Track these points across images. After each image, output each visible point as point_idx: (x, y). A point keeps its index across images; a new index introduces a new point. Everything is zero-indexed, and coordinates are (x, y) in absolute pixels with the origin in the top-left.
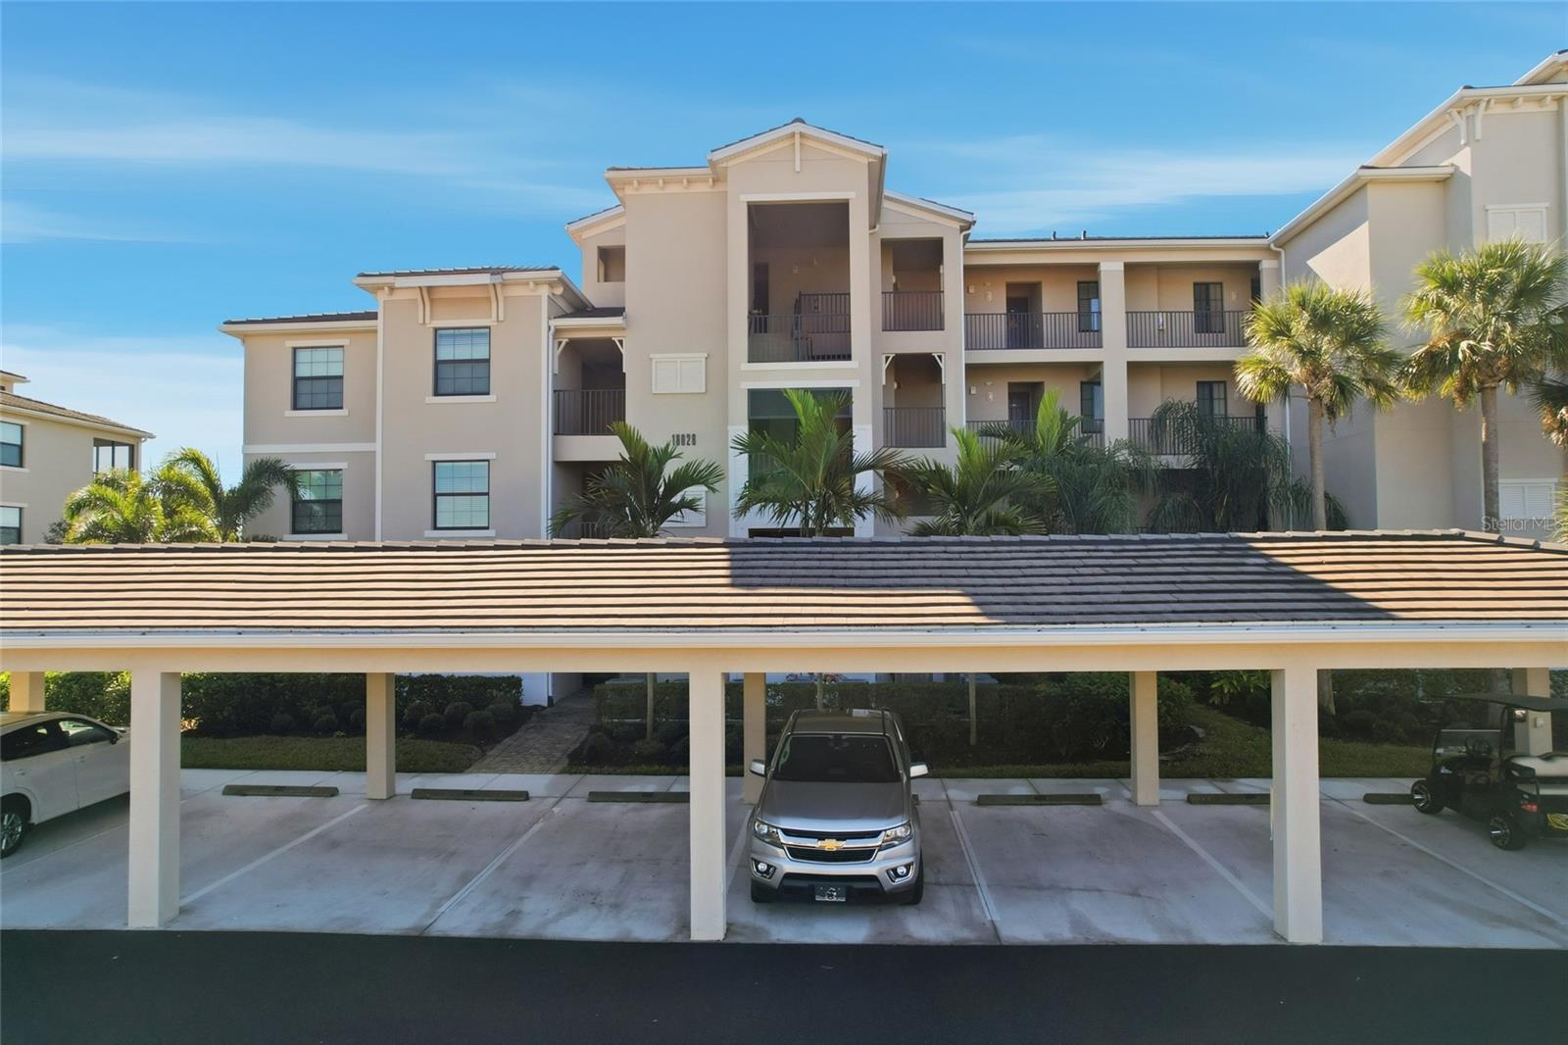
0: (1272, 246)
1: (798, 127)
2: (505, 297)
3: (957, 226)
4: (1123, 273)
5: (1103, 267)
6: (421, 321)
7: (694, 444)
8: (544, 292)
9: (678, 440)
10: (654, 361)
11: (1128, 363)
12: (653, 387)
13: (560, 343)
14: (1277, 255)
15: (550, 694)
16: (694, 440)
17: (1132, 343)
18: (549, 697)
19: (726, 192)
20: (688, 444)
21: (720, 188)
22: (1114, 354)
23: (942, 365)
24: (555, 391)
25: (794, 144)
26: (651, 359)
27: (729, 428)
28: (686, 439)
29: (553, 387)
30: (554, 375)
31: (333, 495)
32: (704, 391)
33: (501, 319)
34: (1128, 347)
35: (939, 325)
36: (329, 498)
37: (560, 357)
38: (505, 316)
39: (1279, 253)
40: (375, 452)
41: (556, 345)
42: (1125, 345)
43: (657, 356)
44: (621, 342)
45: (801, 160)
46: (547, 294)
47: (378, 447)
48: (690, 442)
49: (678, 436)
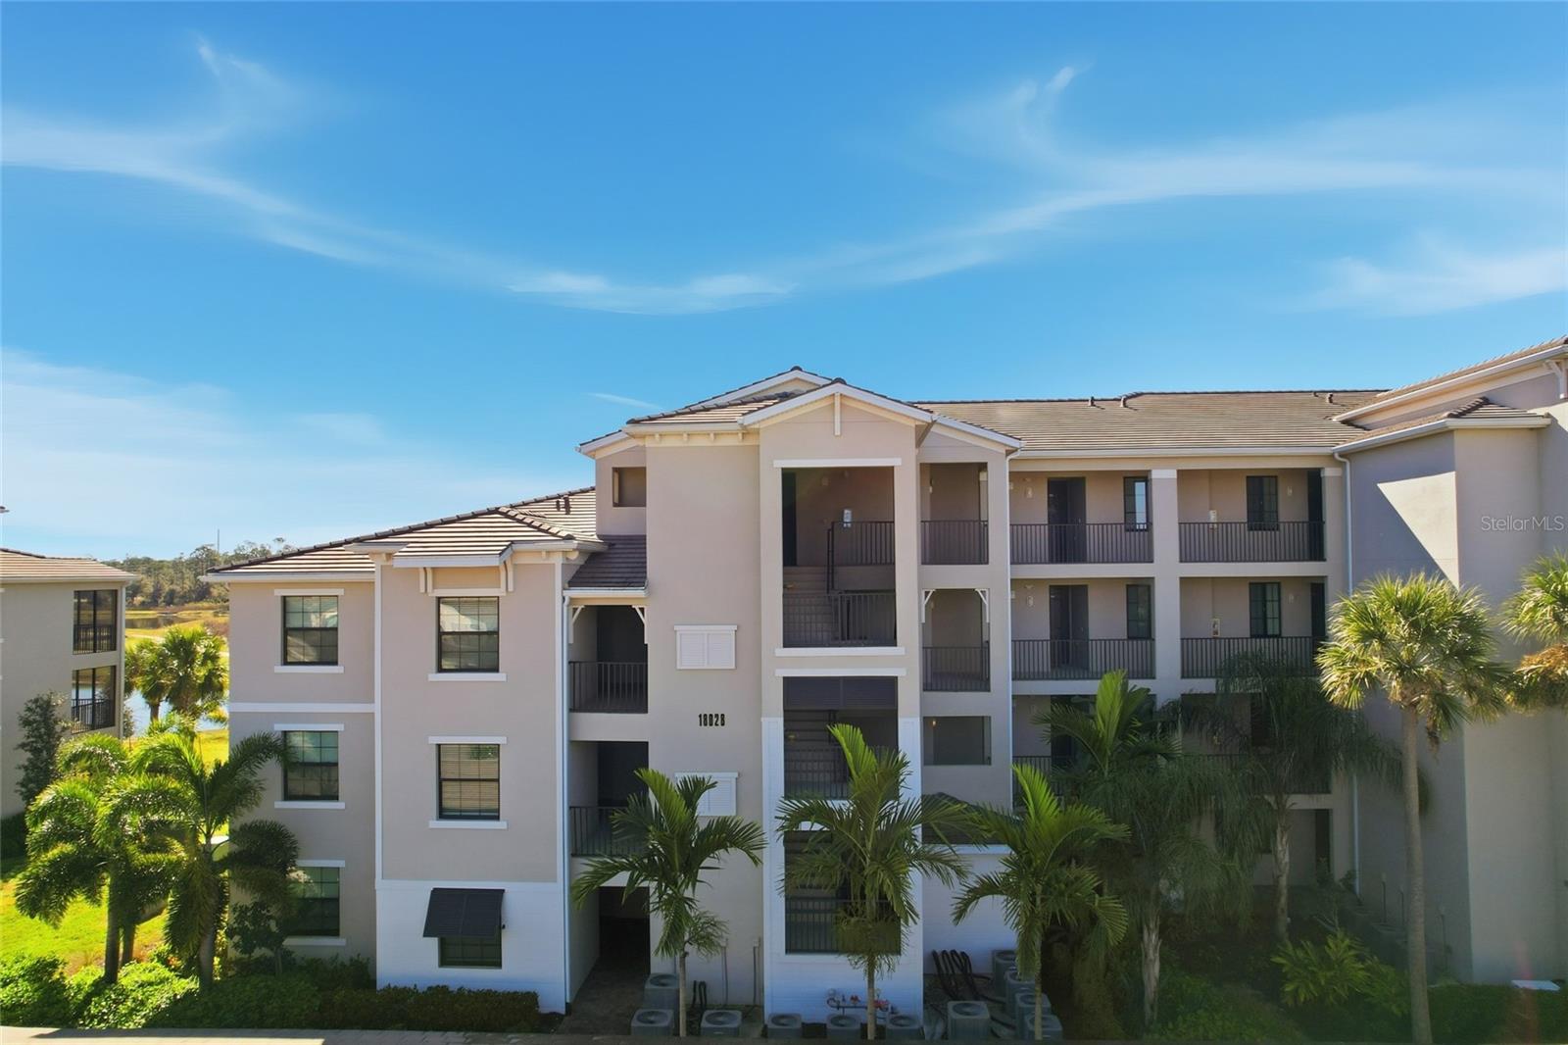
0: (1336, 456)
1: (838, 388)
2: (515, 565)
3: (1003, 451)
4: (1176, 481)
5: (1155, 475)
6: (422, 590)
7: (723, 724)
8: (558, 561)
9: (705, 719)
10: (678, 633)
11: (1181, 578)
12: (678, 662)
13: (575, 610)
14: (1342, 465)
15: (568, 1001)
16: (723, 719)
17: (1186, 557)
18: (567, 1003)
19: (758, 446)
20: (716, 725)
21: (750, 441)
22: (1166, 570)
23: (986, 602)
24: (570, 662)
25: (834, 404)
26: (676, 631)
27: (762, 719)
28: (715, 720)
29: (568, 657)
30: (569, 645)
31: (328, 757)
32: (733, 667)
33: (511, 589)
34: (1181, 561)
35: (982, 558)
36: (323, 761)
37: (575, 623)
38: (515, 589)
39: (1345, 463)
40: (373, 714)
41: (571, 611)
42: (1178, 560)
43: (681, 627)
44: (642, 610)
45: (841, 422)
46: (561, 562)
47: (376, 708)
48: (719, 722)
49: (705, 715)
